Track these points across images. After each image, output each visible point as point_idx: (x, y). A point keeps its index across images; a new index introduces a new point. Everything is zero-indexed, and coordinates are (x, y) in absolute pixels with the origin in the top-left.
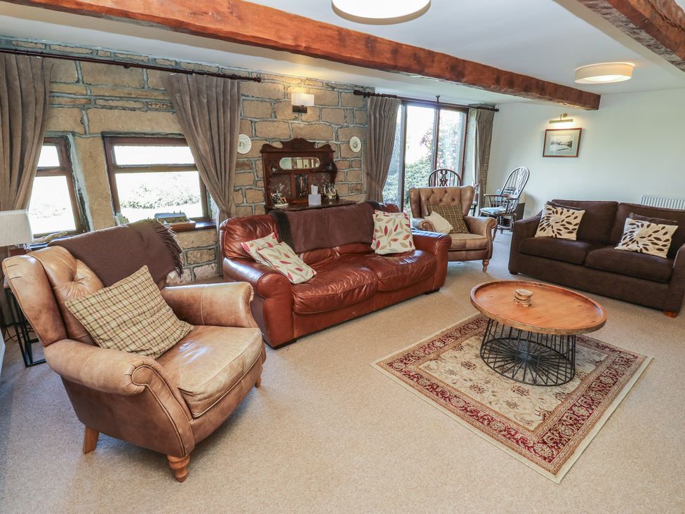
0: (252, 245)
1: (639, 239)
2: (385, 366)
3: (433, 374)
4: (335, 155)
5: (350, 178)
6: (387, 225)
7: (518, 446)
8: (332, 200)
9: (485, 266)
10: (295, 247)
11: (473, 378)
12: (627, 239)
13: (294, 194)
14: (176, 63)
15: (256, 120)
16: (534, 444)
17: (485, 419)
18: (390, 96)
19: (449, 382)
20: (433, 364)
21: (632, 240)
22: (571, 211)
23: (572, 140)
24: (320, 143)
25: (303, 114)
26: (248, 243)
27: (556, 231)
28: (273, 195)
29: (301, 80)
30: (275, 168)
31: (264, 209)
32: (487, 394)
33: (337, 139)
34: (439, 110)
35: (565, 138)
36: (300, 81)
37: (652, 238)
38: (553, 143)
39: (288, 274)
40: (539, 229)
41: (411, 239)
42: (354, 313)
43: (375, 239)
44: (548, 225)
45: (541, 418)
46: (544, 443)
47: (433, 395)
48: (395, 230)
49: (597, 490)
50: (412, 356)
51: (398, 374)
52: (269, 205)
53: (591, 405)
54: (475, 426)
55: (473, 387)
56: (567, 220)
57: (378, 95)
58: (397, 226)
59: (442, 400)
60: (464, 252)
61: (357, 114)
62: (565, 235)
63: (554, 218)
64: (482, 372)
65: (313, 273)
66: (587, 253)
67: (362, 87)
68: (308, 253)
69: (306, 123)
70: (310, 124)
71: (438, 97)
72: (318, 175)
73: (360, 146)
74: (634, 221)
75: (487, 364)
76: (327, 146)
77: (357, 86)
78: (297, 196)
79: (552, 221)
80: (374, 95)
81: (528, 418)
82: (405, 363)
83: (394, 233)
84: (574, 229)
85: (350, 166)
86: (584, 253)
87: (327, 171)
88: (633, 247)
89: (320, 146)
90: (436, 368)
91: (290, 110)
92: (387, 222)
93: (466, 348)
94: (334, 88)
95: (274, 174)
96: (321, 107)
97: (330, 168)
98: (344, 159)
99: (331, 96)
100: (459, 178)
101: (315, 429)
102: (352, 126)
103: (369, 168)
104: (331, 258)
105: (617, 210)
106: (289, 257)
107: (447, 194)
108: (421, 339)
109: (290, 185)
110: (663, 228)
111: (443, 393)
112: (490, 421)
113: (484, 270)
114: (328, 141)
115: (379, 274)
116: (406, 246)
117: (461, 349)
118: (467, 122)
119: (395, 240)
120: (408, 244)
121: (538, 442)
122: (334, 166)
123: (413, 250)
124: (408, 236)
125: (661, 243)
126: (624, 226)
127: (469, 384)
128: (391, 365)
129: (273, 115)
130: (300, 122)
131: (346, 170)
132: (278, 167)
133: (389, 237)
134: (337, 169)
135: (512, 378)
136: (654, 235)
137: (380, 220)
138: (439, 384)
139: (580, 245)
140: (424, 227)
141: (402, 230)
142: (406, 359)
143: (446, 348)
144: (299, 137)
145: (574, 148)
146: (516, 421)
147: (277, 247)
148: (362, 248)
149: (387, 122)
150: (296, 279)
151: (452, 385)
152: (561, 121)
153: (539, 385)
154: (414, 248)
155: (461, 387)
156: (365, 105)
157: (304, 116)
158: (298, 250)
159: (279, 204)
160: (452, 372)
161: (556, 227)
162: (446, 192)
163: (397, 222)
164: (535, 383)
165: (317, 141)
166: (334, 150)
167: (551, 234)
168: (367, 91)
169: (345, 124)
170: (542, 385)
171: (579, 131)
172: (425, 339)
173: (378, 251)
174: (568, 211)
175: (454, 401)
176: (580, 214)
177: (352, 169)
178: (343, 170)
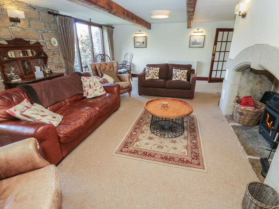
0: (15, 110)
1: (178, 76)
2: (120, 152)
3: (141, 148)
4: (44, 48)
5: (55, 61)
6: (90, 83)
7: (188, 164)
8: (48, 74)
9: (130, 94)
10: (43, 105)
11: (156, 143)
12: (175, 77)
13: (23, 73)
16: (191, 161)
17: (171, 159)
18: (68, 17)
19: (149, 149)
20: (138, 143)
21: (177, 77)
22: (155, 68)
23: (144, 41)
24: (33, 42)
25: (17, 23)
26: (12, 110)
27: (152, 76)
28: (9, 75)
30: (6, 57)
31: (3, 84)
32: (165, 148)
33: (43, 39)
34: (90, 26)
35: (141, 40)
37: (182, 75)
38: (137, 42)
39: (49, 122)
40: (146, 76)
41: (103, 88)
42: (90, 131)
43: (85, 91)
44: (149, 74)
45: (186, 149)
46: (194, 159)
47: (147, 157)
48: (95, 85)
49: (217, 168)
50: (127, 143)
51: (127, 154)
52: (7, 81)
53: (195, 138)
54: (170, 164)
55: (158, 147)
56: (155, 72)
57: (62, 15)
58: (95, 83)
59: (152, 158)
60: (122, 90)
61: (52, 25)
62: (155, 78)
63: (151, 71)
64: (157, 140)
65: (62, 117)
66: (165, 83)
67: (52, 10)
68: (52, 106)
69: (21, 29)
70: (23, 29)
71: (90, 19)
72: (36, 60)
73: (57, 43)
74: (175, 70)
75: (157, 135)
76: (38, 43)
77: (48, 9)
78: (25, 74)
79: (150, 73)
80: (59, 15)
81: (183, 151)
82: (127, 148)
83: (94, 87)
84: (158, 75)
85: (54, 54)
86: (164, 83)
87: (42, 58)
88: (177, 79)
89: (33, 43)
90: (140, 144)
91: (8, 20)
92: (90, 82)
93: (145, 131)
94: (35, 9)
95: (6, 61)
96: (29, 19)
97: (43, 55)
98: (50, 50)
99: (34, 14)
100: (109, 58)
101: (107, 204)
102: (50, 31)
103: (64, 54)
104: (65, 106)
105: (169, 66)
106: (44, 112)
107: (107, 65)
108: (125, 133)
109: (19, 67)
110: (184, 71)
111: (150, 155)
112: (173, 159)
113: (130, 96)
114: (37, 40)
115: (97, 109)
116: (102, 92)
117: (144, 132)
118: (102, 32)
119: (96, 90)
120: (102, 91)
121: (192, 160)
122: (45, 54)
123: (105, 93)
124: (101, 87)
125: (184, 76)
126: (172, 72)
127: (156, 146)
128: (121, 151)
130: (16, 28)
131: (52, 57)
132: (7, 56)
133: (92, 88)
134: (47, 56)
135: (168, 138)
136: (182, 74)
137: (86, 81)
138: (146, 151)
139: (162, 80)
140: (104, 81)
141: (98, 85)
142: (126, 145)
143: (138, 134)
144: (18, 38)
145: (145, 44)
146: (180, 154)
147: (33, 107)
148: (79, 97)
149: (69, 30)
150: (55, 123)
151: (151, 149)
152: (139, 33)
153: (177, 137)
154: (105, 92)
155: (154, 149)
156: (55, 20)
157: (19, 24)
158: (46, 106)
159: (15, 79)
160: (147, 144)
161: (152, 75)
162: (107, 64)
163: (94, 81)
164: (176, 137)
165: (31, 40)
166: (42, 45)
167: (151, 78)
168: (55, 12)
169: (46, 30)
170: (178, 136)
171: (145, 37)
172: (127, 133)
173: (88, 97)
174: (154, 68)
175: (156, 156)
176: (158, 69)
177: (55, 56)
178: (50, 57)
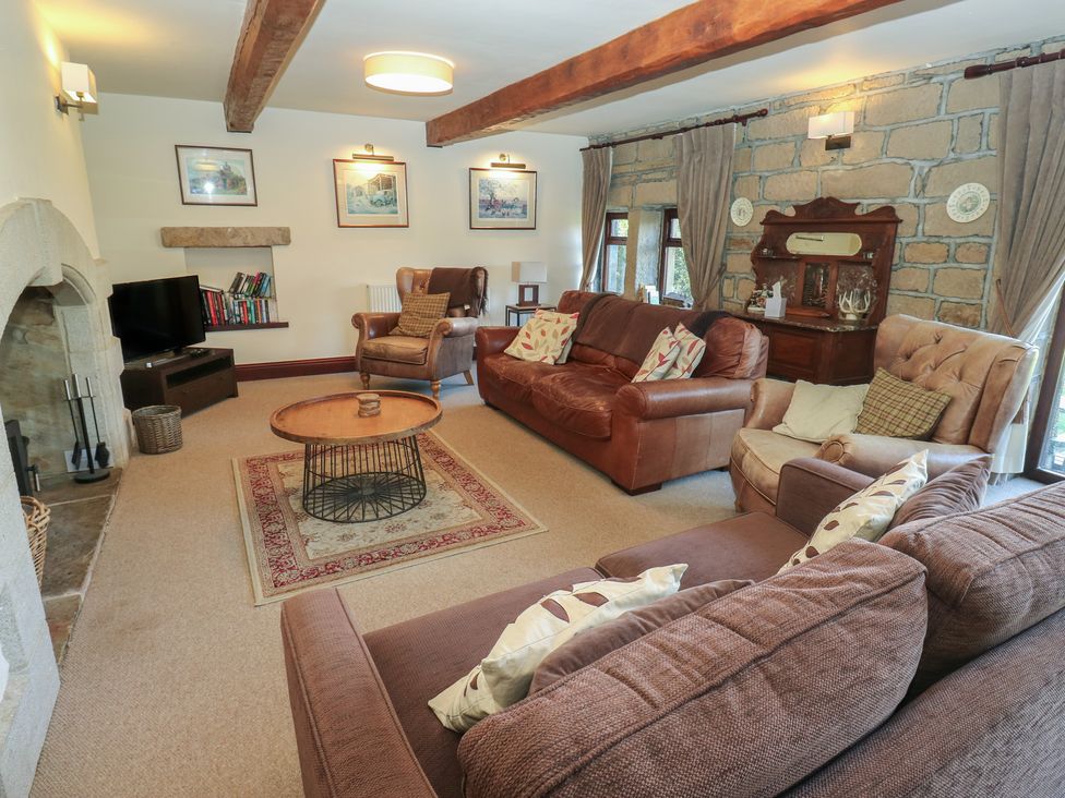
4: (902, 230)
13: (799, 299)
14: (697, 119)
15: (767, 174)
25: (846, 150)
29: (855, 86)
30: (771, 249)
33: (920, 191)
36: (852, 89)
69: (850, 168)
73: (983, 206)
76: (886, 211)
85: (950, 258)
89: (869, 209)
91: (822, 147)
94: (930, 79)
96: (888, 128)
109: (797, 281)
114: (892, 198)
129: (796, 161)
130: (840, 166)
131: (932, 267)
132: (782, 247)
144: (827, 196)
157: (847, 154)
166: (902, 217)
169: (952, 155)
177: (955, 265)
178: (926, 266)
